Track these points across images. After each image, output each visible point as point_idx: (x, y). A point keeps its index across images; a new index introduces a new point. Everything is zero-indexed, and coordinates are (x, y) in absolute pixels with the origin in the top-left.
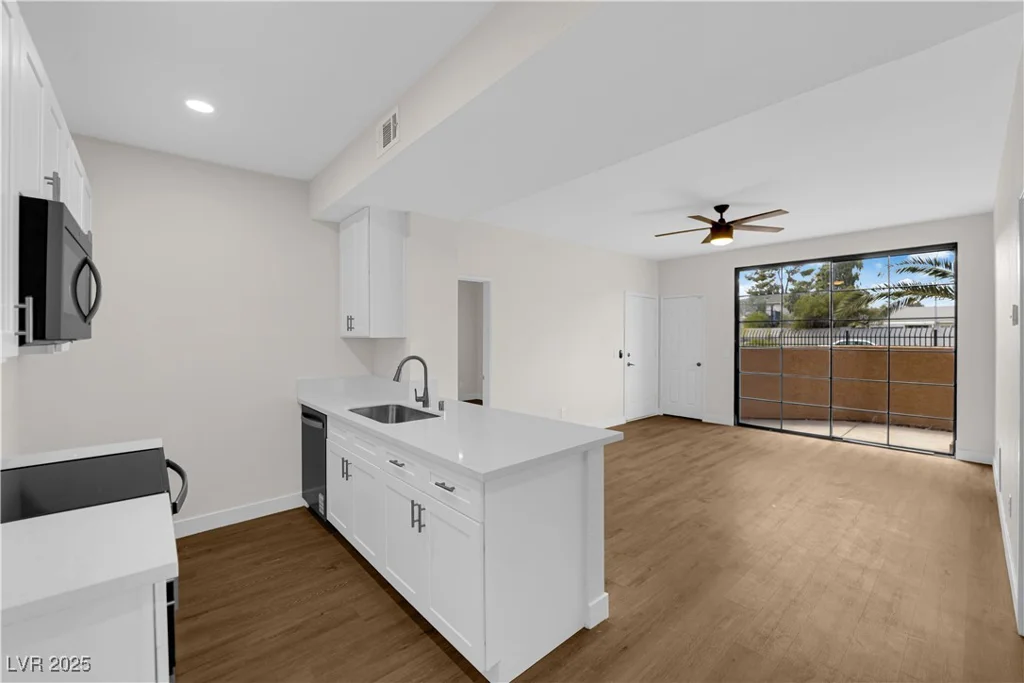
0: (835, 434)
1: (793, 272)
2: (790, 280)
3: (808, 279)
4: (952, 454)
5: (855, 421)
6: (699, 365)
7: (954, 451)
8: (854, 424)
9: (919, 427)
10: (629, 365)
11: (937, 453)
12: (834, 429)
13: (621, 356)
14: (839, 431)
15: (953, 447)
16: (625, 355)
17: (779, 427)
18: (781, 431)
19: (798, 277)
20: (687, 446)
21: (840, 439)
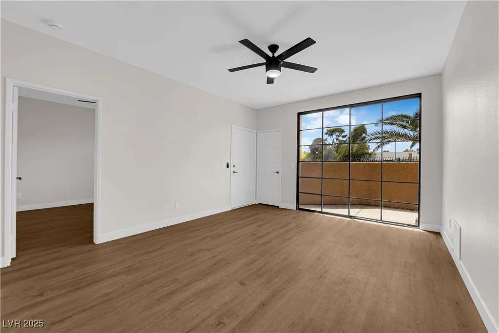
0: (351, 214)
1: (339, 136)
2: (337, 139)
3: (345, 139)
4: (418, 226)
5: (363, 205)
6: (278, 173)
7: (419, 224)
8: (363, 206)
9: (395, 208)
10: (234, 172)
11: (409, 225)
12: (351, 210)
13: (228, 166)
14: (354, 212)
15: (418, 221)
16: (231, 166)
17: (320, 210)
18: (322, 212)
19: (341, 138)
20: (259, 226)
21: (354, 217)
